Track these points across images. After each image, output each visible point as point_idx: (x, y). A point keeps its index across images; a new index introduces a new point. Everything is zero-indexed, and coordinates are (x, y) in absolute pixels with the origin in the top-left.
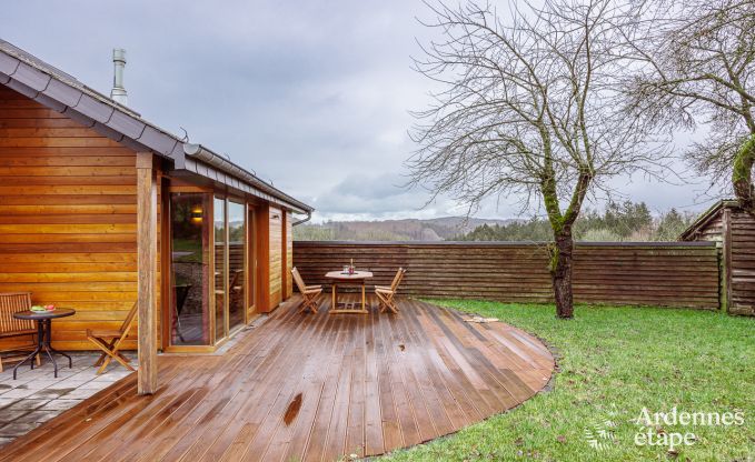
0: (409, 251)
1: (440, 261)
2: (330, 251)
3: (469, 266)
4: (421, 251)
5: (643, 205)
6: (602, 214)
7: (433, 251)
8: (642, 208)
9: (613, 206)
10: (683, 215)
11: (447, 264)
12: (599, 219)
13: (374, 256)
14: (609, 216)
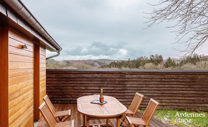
0: (127, 76)
1: (148, 83)
2: (73, 76)
3: (167, 86)
4: (135, 76)
5: (161, 56)
6: (149, 58)
7: (143, 76)
8: (161, 57)
9: (152, 56)
10: (172, 59)
11: (152, 85)
12: (148, 60)
13: (103, 80)
14: (151, 59)
